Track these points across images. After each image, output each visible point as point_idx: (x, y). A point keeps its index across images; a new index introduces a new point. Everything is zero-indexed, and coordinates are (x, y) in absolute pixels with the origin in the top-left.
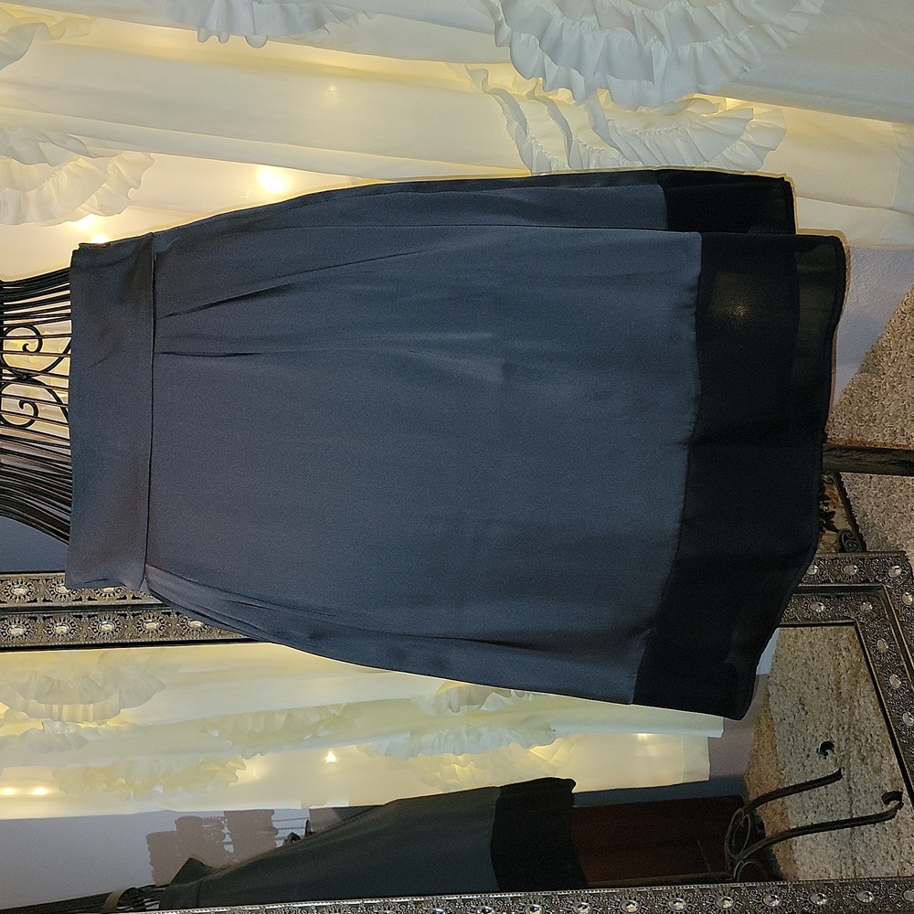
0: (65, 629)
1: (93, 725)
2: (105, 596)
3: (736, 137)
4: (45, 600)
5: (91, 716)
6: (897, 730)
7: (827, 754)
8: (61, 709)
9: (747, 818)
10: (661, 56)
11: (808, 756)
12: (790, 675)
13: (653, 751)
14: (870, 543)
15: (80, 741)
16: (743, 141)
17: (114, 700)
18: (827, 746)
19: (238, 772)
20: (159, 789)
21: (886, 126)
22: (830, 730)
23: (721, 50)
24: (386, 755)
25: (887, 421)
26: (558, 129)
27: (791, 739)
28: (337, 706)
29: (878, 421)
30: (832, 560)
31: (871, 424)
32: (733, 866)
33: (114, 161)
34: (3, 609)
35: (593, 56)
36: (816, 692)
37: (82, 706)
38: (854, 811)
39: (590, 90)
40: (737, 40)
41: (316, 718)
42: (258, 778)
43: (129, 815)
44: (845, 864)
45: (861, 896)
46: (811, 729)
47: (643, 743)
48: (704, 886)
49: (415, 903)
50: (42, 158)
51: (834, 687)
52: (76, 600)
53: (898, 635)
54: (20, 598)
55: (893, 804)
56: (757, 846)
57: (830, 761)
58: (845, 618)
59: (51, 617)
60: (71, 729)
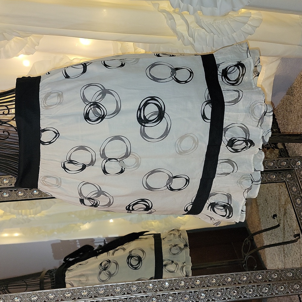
0: (22, 194)
1: (33, 216)
3: (245, 23)
5: (32, 213)
6: (299, 218)
7: (274, 218)
8: (22, 212)
9: (249, 242)
11: (268, 217)
12: (262, 191)
14: (290, 153)
15: (29, 221)
16: (248, 24)
17: (39, 209)
18: (275, 216)
19: (81, 227)
21: (297, 16)
22: (275, 210)
24: (130, 221)
25: (296, 112)
26: (184, 23)
27: (263, 212)
29: (293, 112)
30: (277, 160)
31: (290, 113)
32: (245, 257)
34: (1, 188)
36: (271, 198)
37: (29, 210)
39: (195, 11)
44: (281, 253)
45: (288, 274)
46: (269, 209)
48: (237, 273)
49: (143, 282)
50: (5, 38)
54: (6, 184)
55: (297, 237)
56: (252, 252)
57: (276, 220)
58: (282, 180)
59: (17, 190)
60: (25, 217)
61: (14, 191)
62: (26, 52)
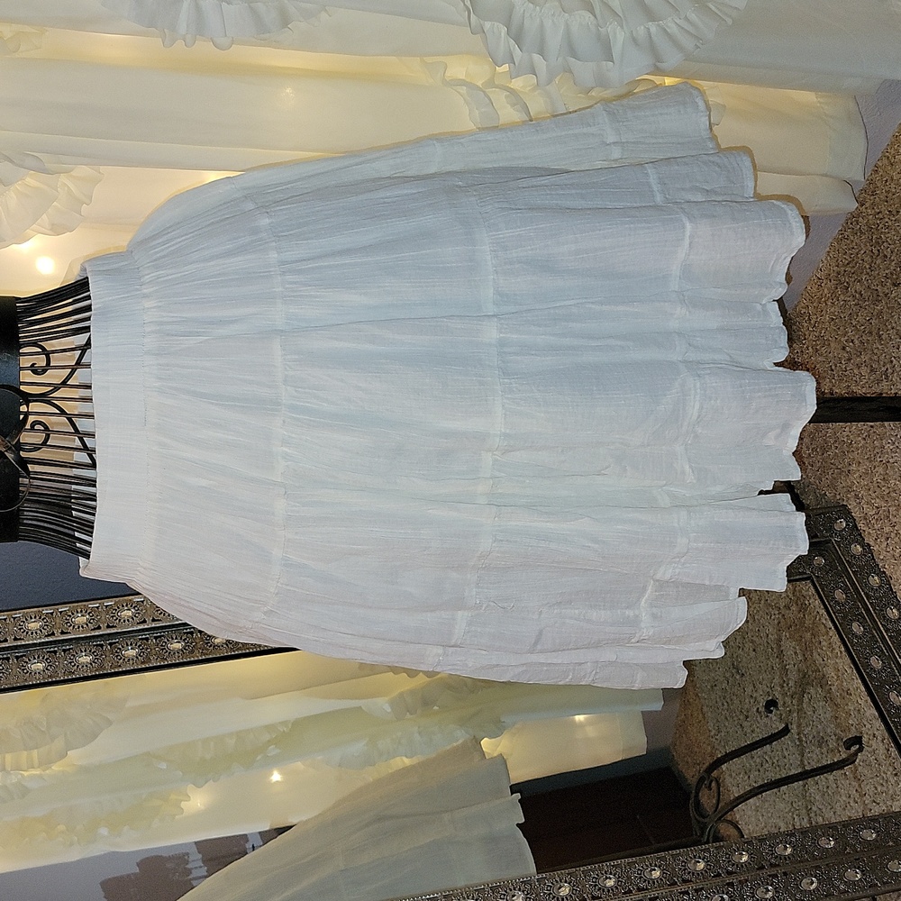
0: (40, 666)
2: (79, 627)
4: (15, 639)
5: (36, 762)
7: (771, 712)
10: (619, 37)
11: (747, 717)
13: (591, 732)
17: (59, 744)
18: (771, 705)
19: (183, 805)
20: (104, 831)
22: (771, 688)
23: (673, 29)
27: (725, 704)
28: (284, 723)
33: (63, 178)
35: (554, 42)
36: (752, 654)
37: (25, 752)
38: (806, 763)
40: (686, 19)
41: (267, 737)
42: (203, 808)
43: (72, 862)
44: (798, 815)
46: (749, 690)
47: (581, 725)
48: (674, 852)
51: (774, 646)
52: (49, 635)
53: (853, 584)
55: (853, 749)
57: (774, 718)
58: (801, 574)
59: (24, 656)
60: (13, 779)
61: (13, 661)
62: (53, 225)
